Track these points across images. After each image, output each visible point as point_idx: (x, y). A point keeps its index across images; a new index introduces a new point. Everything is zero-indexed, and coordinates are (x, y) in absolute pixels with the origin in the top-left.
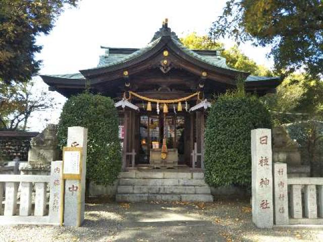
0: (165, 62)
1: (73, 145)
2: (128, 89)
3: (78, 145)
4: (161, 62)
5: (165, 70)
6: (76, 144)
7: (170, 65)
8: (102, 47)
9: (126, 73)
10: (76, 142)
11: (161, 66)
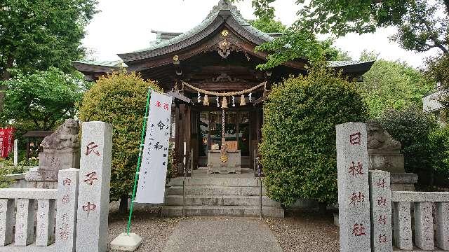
0: (224, 43)
1: (90, 147)
2: (180, 78)
3: (96, 146)
4: (220, 44)
5: (225, 54)
6: (93, 145)
7: (230, 48)
8: (153, 32)
9: (176, 58)
10: (93, 143)
11: (219, 49)
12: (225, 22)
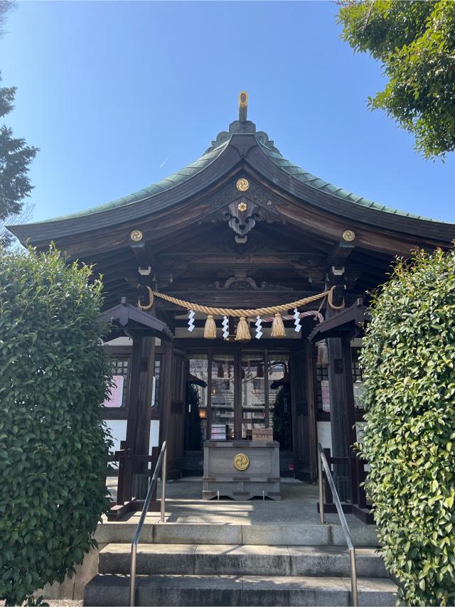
0: (242, 207)
4: (232, 207)
5: (242, 228)
7: (255, 215)
9: (137, 236)
11: (232, 217)
12: (243, 162)
